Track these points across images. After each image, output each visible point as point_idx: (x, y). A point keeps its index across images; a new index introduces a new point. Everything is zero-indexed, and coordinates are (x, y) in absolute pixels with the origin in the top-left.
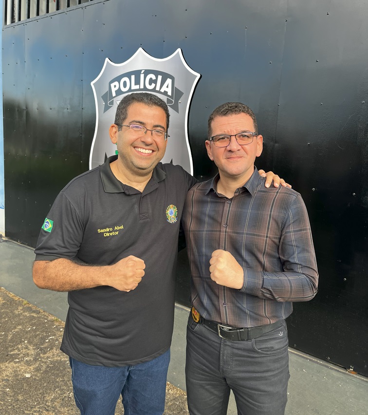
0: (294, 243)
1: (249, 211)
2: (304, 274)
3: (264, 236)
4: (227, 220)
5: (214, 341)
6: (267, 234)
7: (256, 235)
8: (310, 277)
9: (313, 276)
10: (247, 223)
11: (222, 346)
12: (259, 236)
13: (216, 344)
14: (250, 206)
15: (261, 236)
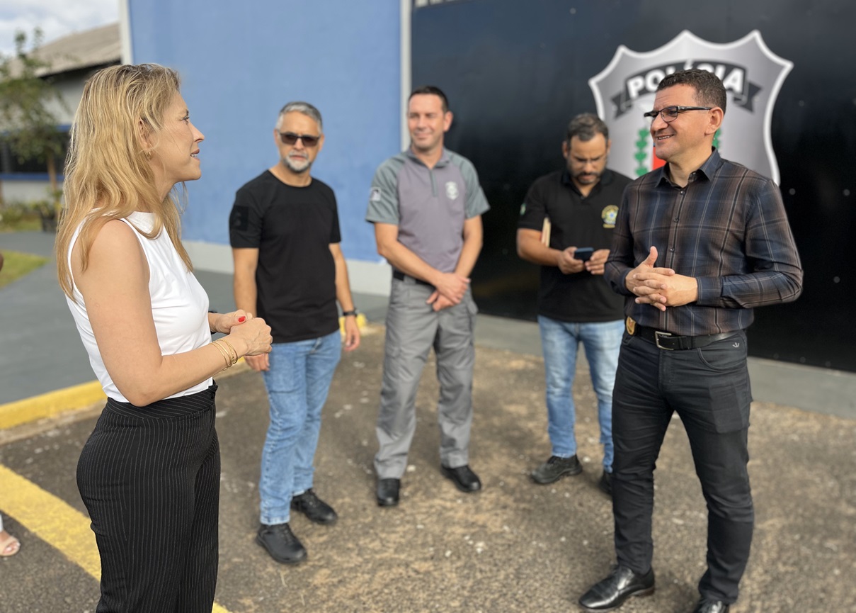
0: (767, 237)
1: (707, 202)
2: (781, 272)
3: (724, 230)
4: (679, 213)
5: (651, 354)
6: (729, 226)
7: (715, 228)
8: (790, 275)
9: (793, 272)
10: (704, 216)
11: (661, 358)
12: (717, 229)
13: (654, 357)
14: (709, 196)
15: (721, 229)
